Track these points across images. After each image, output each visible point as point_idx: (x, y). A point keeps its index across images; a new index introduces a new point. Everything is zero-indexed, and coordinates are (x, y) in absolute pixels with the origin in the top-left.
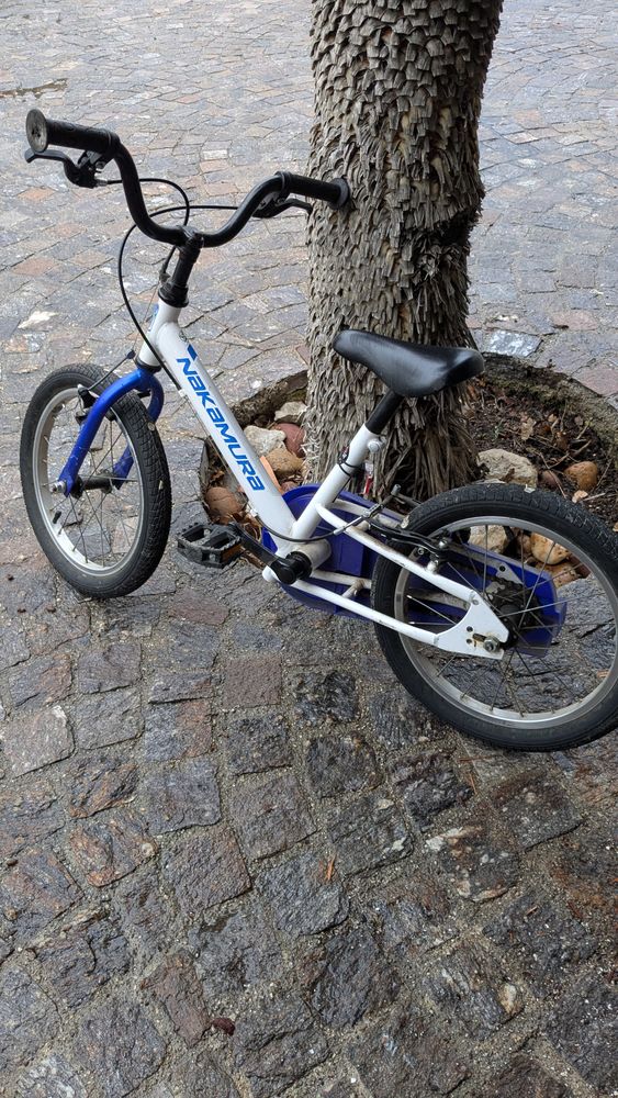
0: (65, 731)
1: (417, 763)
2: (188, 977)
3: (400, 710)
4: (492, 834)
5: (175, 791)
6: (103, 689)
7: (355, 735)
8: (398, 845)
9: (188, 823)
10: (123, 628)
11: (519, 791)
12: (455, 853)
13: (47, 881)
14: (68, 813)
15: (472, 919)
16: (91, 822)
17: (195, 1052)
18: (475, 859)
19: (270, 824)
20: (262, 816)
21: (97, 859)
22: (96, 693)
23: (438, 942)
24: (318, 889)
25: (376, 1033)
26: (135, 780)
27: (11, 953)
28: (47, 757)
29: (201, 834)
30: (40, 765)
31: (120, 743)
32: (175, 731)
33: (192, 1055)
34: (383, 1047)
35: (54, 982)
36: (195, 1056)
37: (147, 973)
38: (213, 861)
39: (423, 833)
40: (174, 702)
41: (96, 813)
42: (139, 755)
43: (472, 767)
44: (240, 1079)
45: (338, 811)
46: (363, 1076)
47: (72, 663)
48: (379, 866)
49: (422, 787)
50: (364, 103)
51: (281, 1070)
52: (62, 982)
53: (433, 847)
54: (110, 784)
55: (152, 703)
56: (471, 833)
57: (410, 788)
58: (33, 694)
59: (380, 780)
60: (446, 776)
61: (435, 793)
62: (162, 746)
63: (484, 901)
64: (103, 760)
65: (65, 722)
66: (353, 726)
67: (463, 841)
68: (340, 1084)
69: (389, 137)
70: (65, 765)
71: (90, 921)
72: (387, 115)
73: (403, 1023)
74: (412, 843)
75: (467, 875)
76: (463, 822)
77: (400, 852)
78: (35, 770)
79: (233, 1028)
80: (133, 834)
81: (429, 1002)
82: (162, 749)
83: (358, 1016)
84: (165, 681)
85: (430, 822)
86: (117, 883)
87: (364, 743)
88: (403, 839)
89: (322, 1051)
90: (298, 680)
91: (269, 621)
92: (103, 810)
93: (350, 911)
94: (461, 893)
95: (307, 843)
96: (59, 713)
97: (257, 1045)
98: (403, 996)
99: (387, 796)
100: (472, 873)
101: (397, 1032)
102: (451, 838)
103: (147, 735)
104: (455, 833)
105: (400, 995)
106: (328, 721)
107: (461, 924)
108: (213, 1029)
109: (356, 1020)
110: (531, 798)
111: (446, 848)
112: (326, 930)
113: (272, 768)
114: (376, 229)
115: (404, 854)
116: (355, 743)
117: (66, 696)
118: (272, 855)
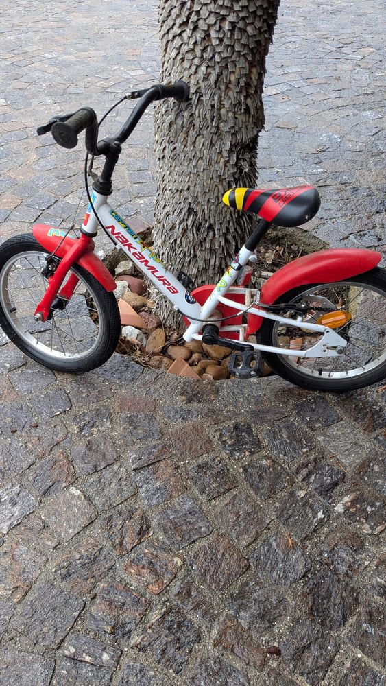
0: (86, 502)
1: (307, 465)
2: (240, 630)
3: (285, 437)
4: (366, 493)
5: (176, 520)
6: (99, 469)
7: (267, 458)
8: (320, 515)
9: (194, 538)
10: (92, 427)
11: (369, 466)
12: (352, 510)
13: (122, 601)
14: (114, 554)
15: (377, 545)
16: (132, 556)
17: (265, 672)
18: (364, 510)
19: (243, 525)
20: (236, 521)
21: (148, 577)
22: (94, 472)
23: (367, 563)
24: (288, 554)
25: (358, 625)
26: (147, 520)
27: (122, 653)
28: (83, 522)
29: (204, 543)
30: (80, 529)
31: (126, 500)
32: (158, 484)
33: (264, 675)
34: (366, 631)
35: (159, 662)
36: (267, 675)
37: (214, 636)
38: (219, 556)
39: (330, 504)
40: (148, 466)
41: (132, 548)
42: (143, 504)
43: (338, 459)
44: (297, 678)
45: (277, 504)
46: (363, 652)
47: (67, 457)
48: (315, 530)
49: (318, 478)
50: (208, 67)
51: (319, 665)
52: (163, 660)
53: (340, 511)
54: (132, 528)
55: (135, 470)
56: (356, 497)
57: (311, 480)
58: (51, 484)
59: (292, 481)
60: (327, 468)
61: (326, 480)
62: (155, 495)
63: (380, 533)
64: (120, 514)
65: (82, 496)
66: (262, 453)
67: (354, 502)
68: (354, 660)
69: (223, 87)
70: (97, 524)
71: (163, 617)
72: (222, 73)
73: (370, 614)
74: (327, 512)
75: (365, 521)
76: (348, 492)
77: (324, 518)
78: (78, 533)
79: (280, 651)
80: (162, 555)
81: (377, 598)
82: (156, 497)
83: (344, 618)
84: (136, 454)
85: (331, 497)
86: (168, 588)
87: (273, 461)
88: (322, 511)
89: (335, 645)
90: (218, 434)
91: (182, 401)
92: (136, 546)
93: (311, 561)
94: (366, 532)
95: (269, 529)
96: (75, 491)
97: (298, 655)
98: (362, 599)
99: (301, 489)
100: (366, 519)
101: (370, 620)
102: (347, 502)
103: (141, 490)
104: (347, 499)
105: (361, 600)
106: (247, 453)
107: (373, 549)
108: (268, 655)
109: (344, 622)
110: (376, 468)
111: (347, 509)
112: (304, 576)
113: (228, 490)
114: (214, 145)
115: (326, 519)
116: (269, 462)
117: (74, 479)
118: (253, 542)
